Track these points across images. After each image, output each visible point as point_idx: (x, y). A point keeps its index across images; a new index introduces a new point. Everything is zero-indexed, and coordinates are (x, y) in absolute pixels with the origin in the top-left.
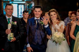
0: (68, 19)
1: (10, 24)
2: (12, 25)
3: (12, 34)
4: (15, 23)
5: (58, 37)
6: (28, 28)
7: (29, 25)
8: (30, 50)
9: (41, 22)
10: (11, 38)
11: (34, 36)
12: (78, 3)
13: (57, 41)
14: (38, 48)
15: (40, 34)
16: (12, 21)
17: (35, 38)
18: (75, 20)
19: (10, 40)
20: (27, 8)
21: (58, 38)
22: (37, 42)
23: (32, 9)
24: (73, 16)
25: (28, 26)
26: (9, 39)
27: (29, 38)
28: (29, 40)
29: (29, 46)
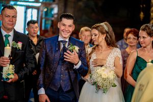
1: (9, 46)
2: (12, 48)
3: (11, 66)
4: (20, 45)
6: (44, 56)
10: (9, 74)
11: (54, 73)
12: (142, 13)
14: (60, 97)
16: (13, 41)
18: (134, 46)
19: (8, 79)
20: (44, 16)
22: (59, 86)
23: (53, 19)
26: (4, 76)
27: (44, 77)
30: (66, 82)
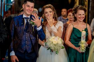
0: (60, 18)
5: (55, 43)
6: (13, 29)
7: (15, 26)
8: (15, 60)
9: (31, 22)
11: (21, 40)
13: (53, 48)
14: (26, 57)
15: (29, 39)
17: (23, 43)
21: (55, 45)
22: (25, 49)
23: (12, 4)
24: (70, 15)
25: (13, 27)
28: (14, 46)
29: (13, 54)
30: (29, 46)
